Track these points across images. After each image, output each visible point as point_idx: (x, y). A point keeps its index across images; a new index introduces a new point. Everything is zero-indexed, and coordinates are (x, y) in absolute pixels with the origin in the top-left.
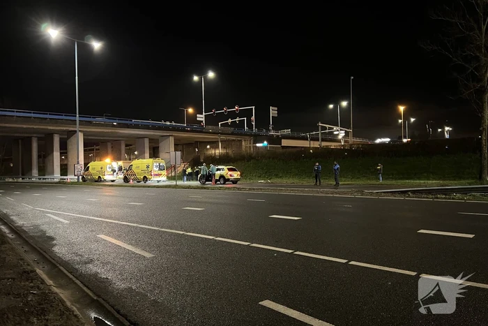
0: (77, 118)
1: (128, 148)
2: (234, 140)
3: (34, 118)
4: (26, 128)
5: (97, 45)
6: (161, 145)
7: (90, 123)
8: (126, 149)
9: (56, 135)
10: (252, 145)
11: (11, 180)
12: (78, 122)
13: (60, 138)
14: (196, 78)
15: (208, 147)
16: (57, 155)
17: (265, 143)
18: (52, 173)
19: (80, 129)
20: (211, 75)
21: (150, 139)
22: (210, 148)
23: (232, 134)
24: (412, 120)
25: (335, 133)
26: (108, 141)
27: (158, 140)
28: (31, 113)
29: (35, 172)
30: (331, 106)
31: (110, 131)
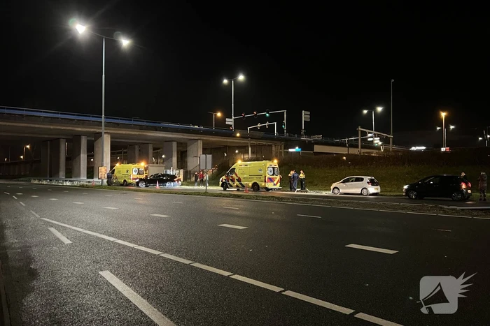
0: (103, 120)
1: (156, 151)
2: (265, 145)
3: (62, 119)
4: (54, 129)
5: (125, 42)
6: (188, 149)
7: (117, 125)
8: (153, 153)
9: (83, 137)
10: (283, 151)
11: (36, 182)
12: (103, 124)
13: (88, 140)
14: (225, 81)
15: (237, 151)
16: (83, 157)
17: (297, 148)
18: (79, 175)
19: (106, 131)
20: (241, 78)
21: (177, 143)
22: (239, 153)
23: (262, 139)
24: (452, 127)
25: (369, 139)
26: (136, 144)
27: (186, 144)
28: (58, 113)
29: (62, 174)
30: (365, 112)
31: (138, 133)
